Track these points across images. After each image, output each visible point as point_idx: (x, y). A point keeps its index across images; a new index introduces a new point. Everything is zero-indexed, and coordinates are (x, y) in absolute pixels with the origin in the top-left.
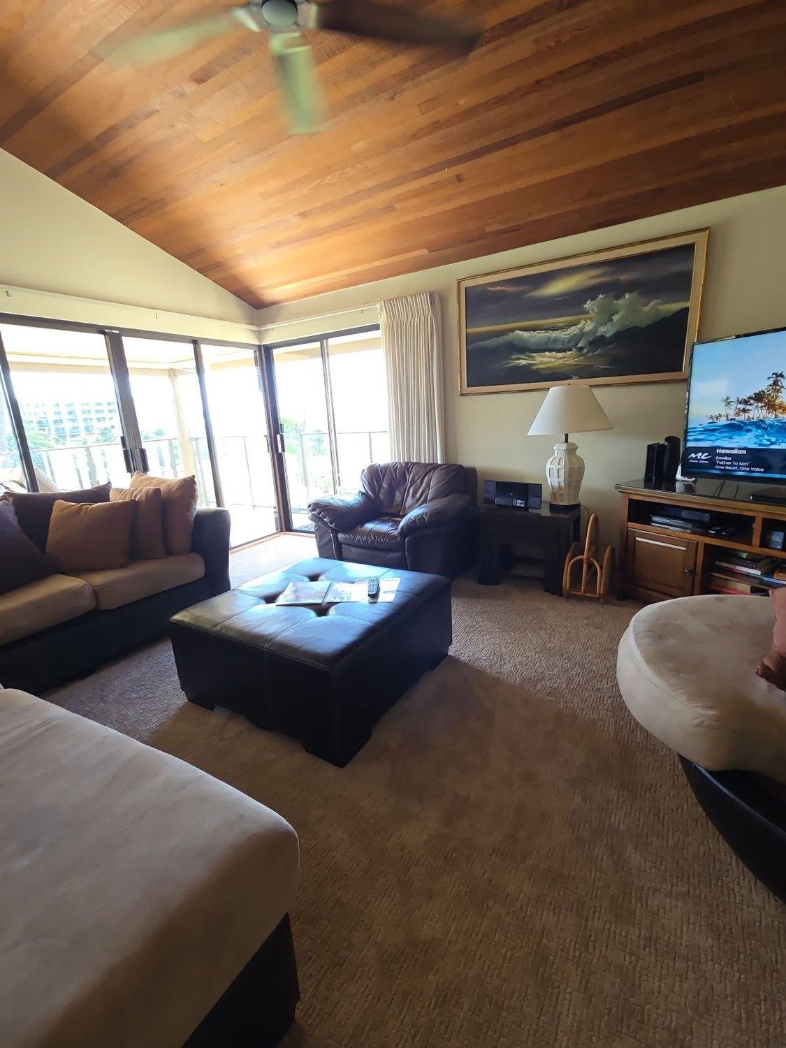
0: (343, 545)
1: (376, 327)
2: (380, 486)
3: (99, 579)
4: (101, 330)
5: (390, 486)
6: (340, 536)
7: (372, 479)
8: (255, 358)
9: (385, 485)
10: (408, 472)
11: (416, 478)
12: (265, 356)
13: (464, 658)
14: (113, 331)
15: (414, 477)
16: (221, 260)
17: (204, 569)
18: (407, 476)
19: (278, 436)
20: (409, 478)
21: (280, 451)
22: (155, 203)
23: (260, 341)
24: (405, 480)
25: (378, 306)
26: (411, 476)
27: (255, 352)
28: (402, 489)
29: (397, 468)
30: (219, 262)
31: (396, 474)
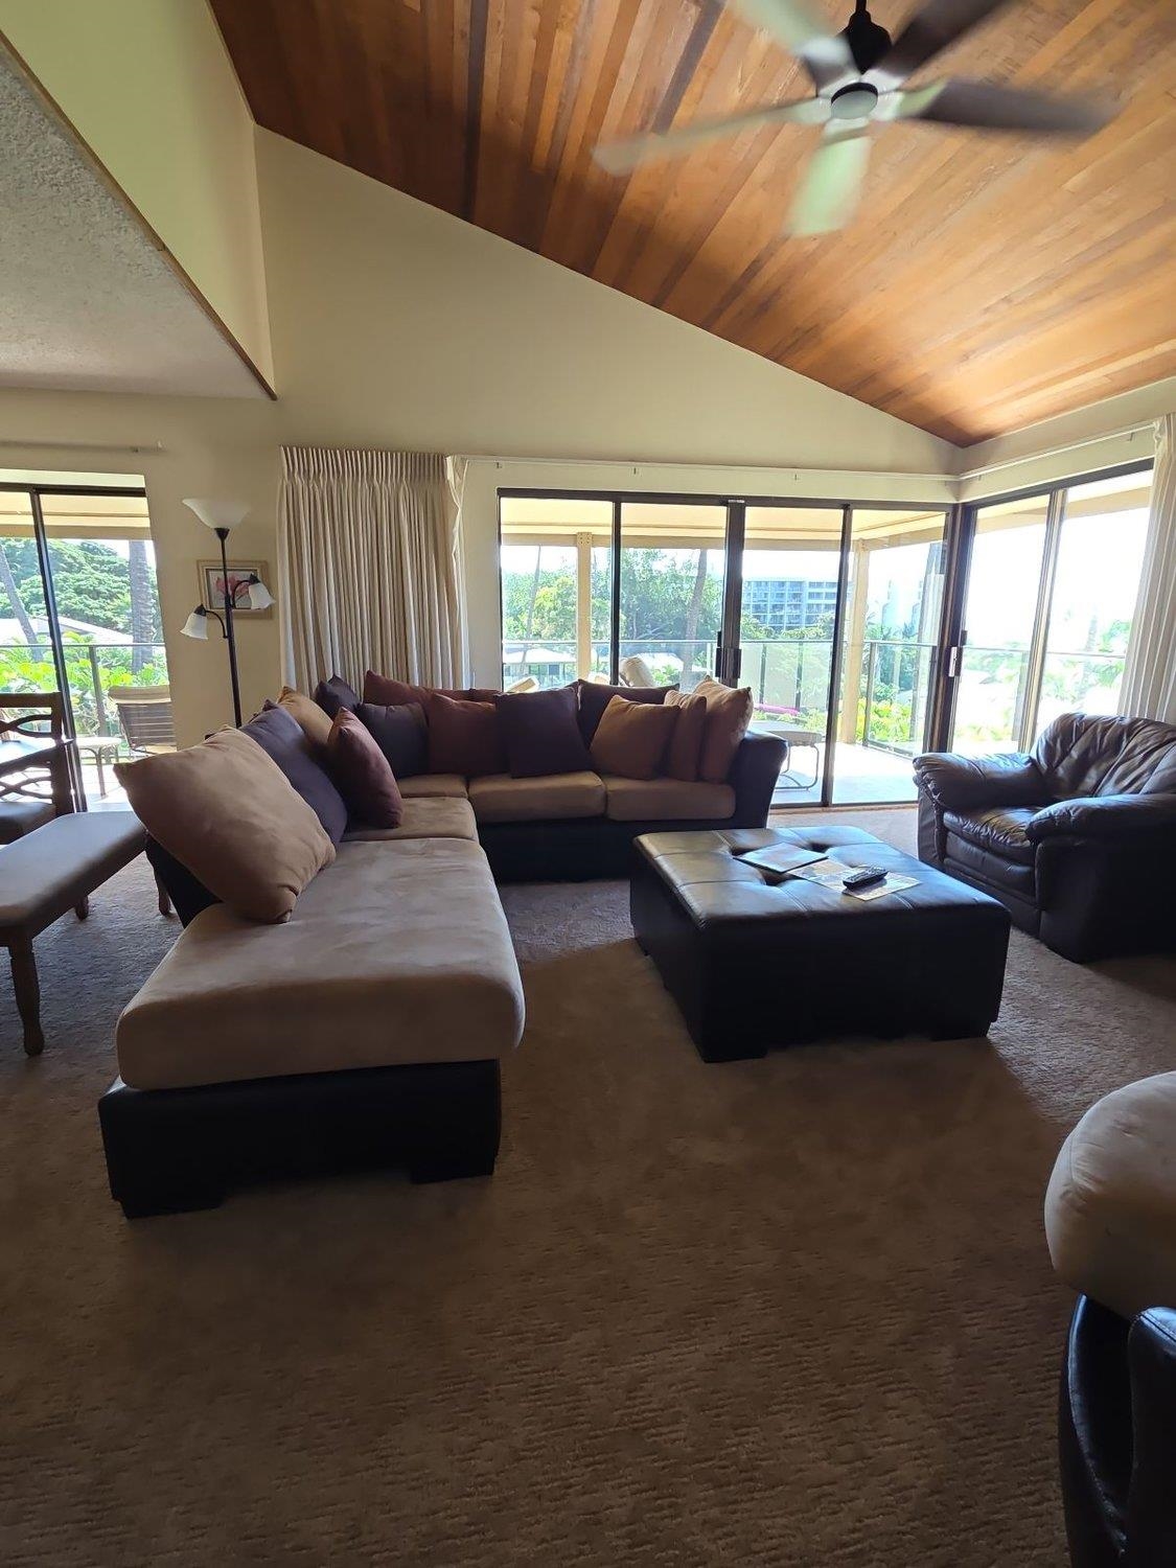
0: (950, 833)
1: (1146, 465)
2: (1066, 753)
3: (616, 785)
4: (721, 500)
5: (1084, 755)
6: (947, 816)
7: (1054, 739)
8: (946, 526)
9: (1075, 754)
10: (1128, 736)
11: (1138, 750)
12: (962, 522)
13: (1006, 1052)
14: (738, 501)
15: (1135, 747)
16: (898, 386)
17: (734, 808)
18: (1124, 744)
19: (954, 650)
20: (1126, 747)
21: (952, 674)
22: (808, 331)
23: (958, 496)
24: (1117, 751)
25: (1156, 425)
26: (1131, 745)
27: (947, 515)
28: (1104, 766)
29: (1110, 726)
30: (898, 389)
31: (1102, 738)
